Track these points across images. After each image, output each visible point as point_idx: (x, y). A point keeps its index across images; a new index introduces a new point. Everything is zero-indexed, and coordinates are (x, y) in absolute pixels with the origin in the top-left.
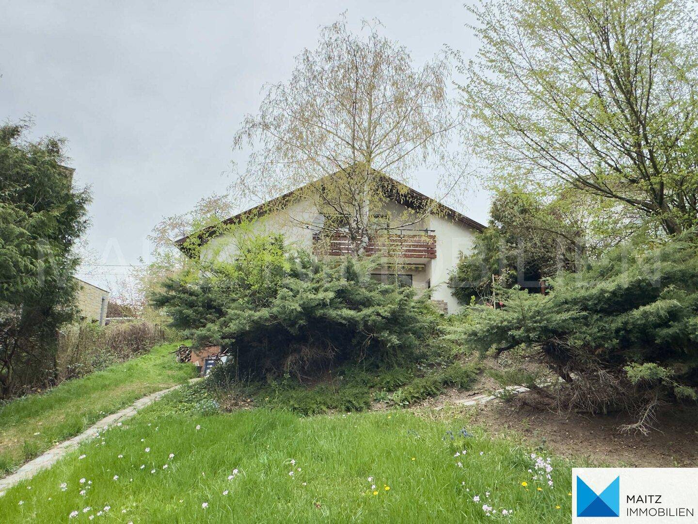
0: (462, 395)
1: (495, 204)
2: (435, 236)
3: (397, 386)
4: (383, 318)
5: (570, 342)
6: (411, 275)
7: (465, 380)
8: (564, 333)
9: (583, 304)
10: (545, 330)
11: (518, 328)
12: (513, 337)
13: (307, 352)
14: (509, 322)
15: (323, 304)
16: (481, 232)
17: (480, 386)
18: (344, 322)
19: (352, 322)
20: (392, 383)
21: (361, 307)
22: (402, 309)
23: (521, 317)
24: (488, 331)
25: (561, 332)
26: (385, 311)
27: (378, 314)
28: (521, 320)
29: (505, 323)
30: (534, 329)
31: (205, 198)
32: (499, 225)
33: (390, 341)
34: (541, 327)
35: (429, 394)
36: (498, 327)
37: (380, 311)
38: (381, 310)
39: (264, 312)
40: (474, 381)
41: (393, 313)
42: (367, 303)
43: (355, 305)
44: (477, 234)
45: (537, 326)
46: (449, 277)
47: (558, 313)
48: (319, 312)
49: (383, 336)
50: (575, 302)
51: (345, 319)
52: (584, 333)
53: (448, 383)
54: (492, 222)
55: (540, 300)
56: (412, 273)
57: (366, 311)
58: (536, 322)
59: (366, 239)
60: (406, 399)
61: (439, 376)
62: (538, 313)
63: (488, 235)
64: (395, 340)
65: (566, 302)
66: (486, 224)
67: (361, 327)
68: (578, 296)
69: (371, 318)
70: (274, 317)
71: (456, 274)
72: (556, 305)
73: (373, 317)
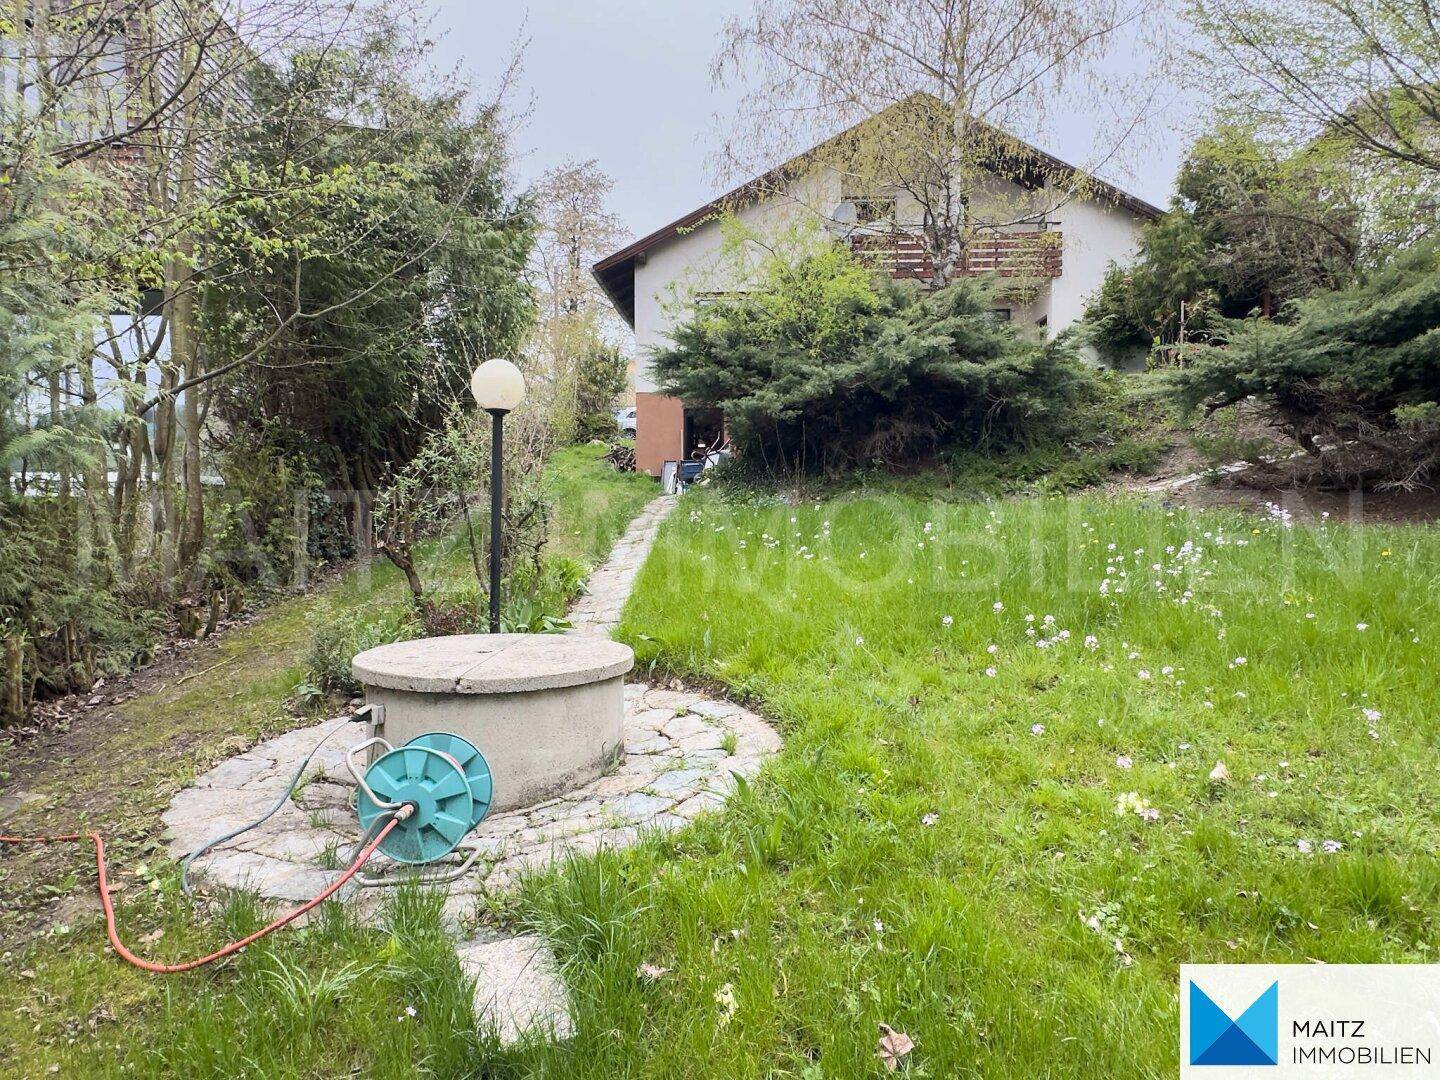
0: (1140, 481)
1: (1188, 166)
2: (1061, 233)
3: (1039, 474)
4: (1020, 373)
5: (1323, 386)
6: (1008, 311)
7: (1145, 460)
8: (1316, 375)
9: (1349, 332)
10: (1288, 372)
11: (1248, 371)
12: (1241, 382)
13: (903, 428)
14: (1236, 362)
15: (934, 353)
16: (1155, 222)
17: (1168, 469)
18: (963, 381)
19: (974, 381)
20: (1032, 470)
21: (982, 358)
22: (1051, 359)
23: (1254, 356)
24: (1206, 375)
25: (1311, 375)
26: (1024, 362)
27: (1012, 368)
28: (1254, 360)
29: (1232, 364)
30: (1273, 371)
31: (552, 169)
32: (1191, 207)
33: (1031, 406)
34: (1283, 367)
35: (1090, 482)
36: (1220, 370)
37: (1015, 364)
38: (1016, 362)
39: (845, 370)
40: (1157, 463)
41: (1037, 363)
42: (989, 352)
43: (974, 356)
44: (1148, 226)
45: (1278, 367)
46: (1085, 310)
47: (1309, 347)
48: (927, 367)
49: (1020, 401)
50: (1336, 331)
51: (963, 376)
52: (1345, 373)
53: (1117, 468)
54: (1177, 202)
55: (1285, 332)
56: (1009, 306)
57: (992, 365)
58: (1274, 361)
59: (956, 247)
60: (1056, 488)
61: (1104, 456)
62: (1281, 348)
63: (1171, 227)
64: (1038, 405)
65: (1321, 333)
66: (1165, 206)
67: (985, 389)
68: (1343, 321)
69: (1000, 374)
70: (860, 377)
71: (1098, 304)
72: (1307, 338)
73: (1006, 373)
